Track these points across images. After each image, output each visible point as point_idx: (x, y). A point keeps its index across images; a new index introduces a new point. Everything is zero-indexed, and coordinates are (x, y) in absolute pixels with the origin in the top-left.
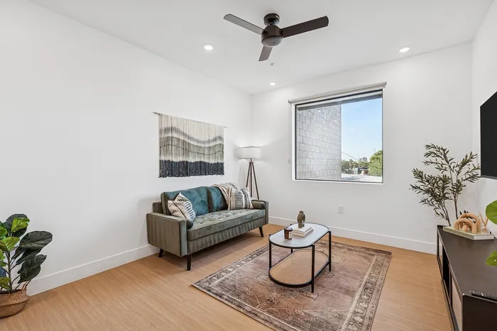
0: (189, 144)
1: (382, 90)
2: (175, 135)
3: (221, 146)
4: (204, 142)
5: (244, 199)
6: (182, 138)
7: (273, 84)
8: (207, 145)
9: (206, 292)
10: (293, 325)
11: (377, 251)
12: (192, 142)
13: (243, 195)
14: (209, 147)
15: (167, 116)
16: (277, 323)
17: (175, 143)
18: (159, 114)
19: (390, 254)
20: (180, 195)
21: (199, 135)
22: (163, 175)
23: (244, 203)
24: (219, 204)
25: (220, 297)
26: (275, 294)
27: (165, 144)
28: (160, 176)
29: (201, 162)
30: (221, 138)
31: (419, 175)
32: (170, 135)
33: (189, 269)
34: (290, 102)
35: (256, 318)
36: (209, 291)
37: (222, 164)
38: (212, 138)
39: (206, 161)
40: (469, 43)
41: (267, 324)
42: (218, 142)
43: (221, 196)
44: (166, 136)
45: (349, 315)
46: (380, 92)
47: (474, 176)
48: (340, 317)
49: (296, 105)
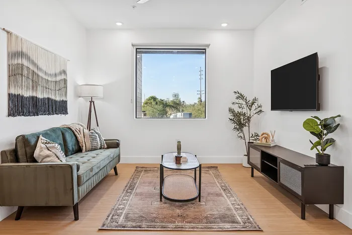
0: (38, 76)
1: (205, 49)
2: (25, 63)
3: (65, 81)
4: (51, 75)
5: (98, 139)
6: (31, 67)
7: (119, 24)
8: (54, 79)
9: (123, 229)
10: (210, 223)
11: (209, 167)
12: (41, 74)
13: (97, 136)
14: (56, 82)
15: (17, 37)
16: (200, 227)
17: (25, 72)
18: (8, 32)
19: (217, 167)
20: (41, 137)
21: (47, 67)
22: (11, 114)
23: (99, 144)
24: (73, 147)
25: (140, 227)
26: (178, 211)
27: (15, 73)
28: (9, 115)
29: (49, 99)
30: (64, 72)
31: (231, 111)
32: (20, 61)
33: (76, 219)
34: (133, 45)
35: (183, 229)
36: (124, 227)
37: (66, 101)
38: (58, 71)
39: (53, 97)
40: (253, 30)
41: (195, 230)
42: (63, 77)
43: (74, 138)
44: (16, 62)
45: (231, 206)
46: (204, 51)
47: (261, 111)
48: (229, 209)
49: (137, 49)
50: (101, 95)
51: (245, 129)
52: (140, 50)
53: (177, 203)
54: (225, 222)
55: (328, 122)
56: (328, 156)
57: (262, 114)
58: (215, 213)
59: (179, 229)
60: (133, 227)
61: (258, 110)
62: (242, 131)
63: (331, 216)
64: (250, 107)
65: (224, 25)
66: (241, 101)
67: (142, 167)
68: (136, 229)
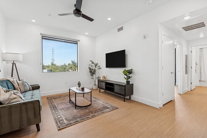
5: (27, 85)
7: (34, 21)
13: (26, 83)
23: (28, 88)
25: (78, 121)
26: (87, 110)
33: (39, 130)
34: (41, 34)
36: (71, 124)
40: (95, 37)
45: (103, 103)
46: (77, 43)
47: (100, 68)
48: (103, 105)
49: (42, 36)
50: (21, 60)
51: (94, 75)
52: (44, 38)
53: (83, 108)
54: (106, 109)
55: (130, 71)
56: (129, 81)
57: (101, 69)
58: (100, 107)
59: (94, 116)
60: (75, 123)
61: (99, 68)
62: (93, 76)
63: (130, 99)
64: (96, 66)
65: (87, 33)
66: (93, 64)
67: (50, 97)
68: (77, 123)
